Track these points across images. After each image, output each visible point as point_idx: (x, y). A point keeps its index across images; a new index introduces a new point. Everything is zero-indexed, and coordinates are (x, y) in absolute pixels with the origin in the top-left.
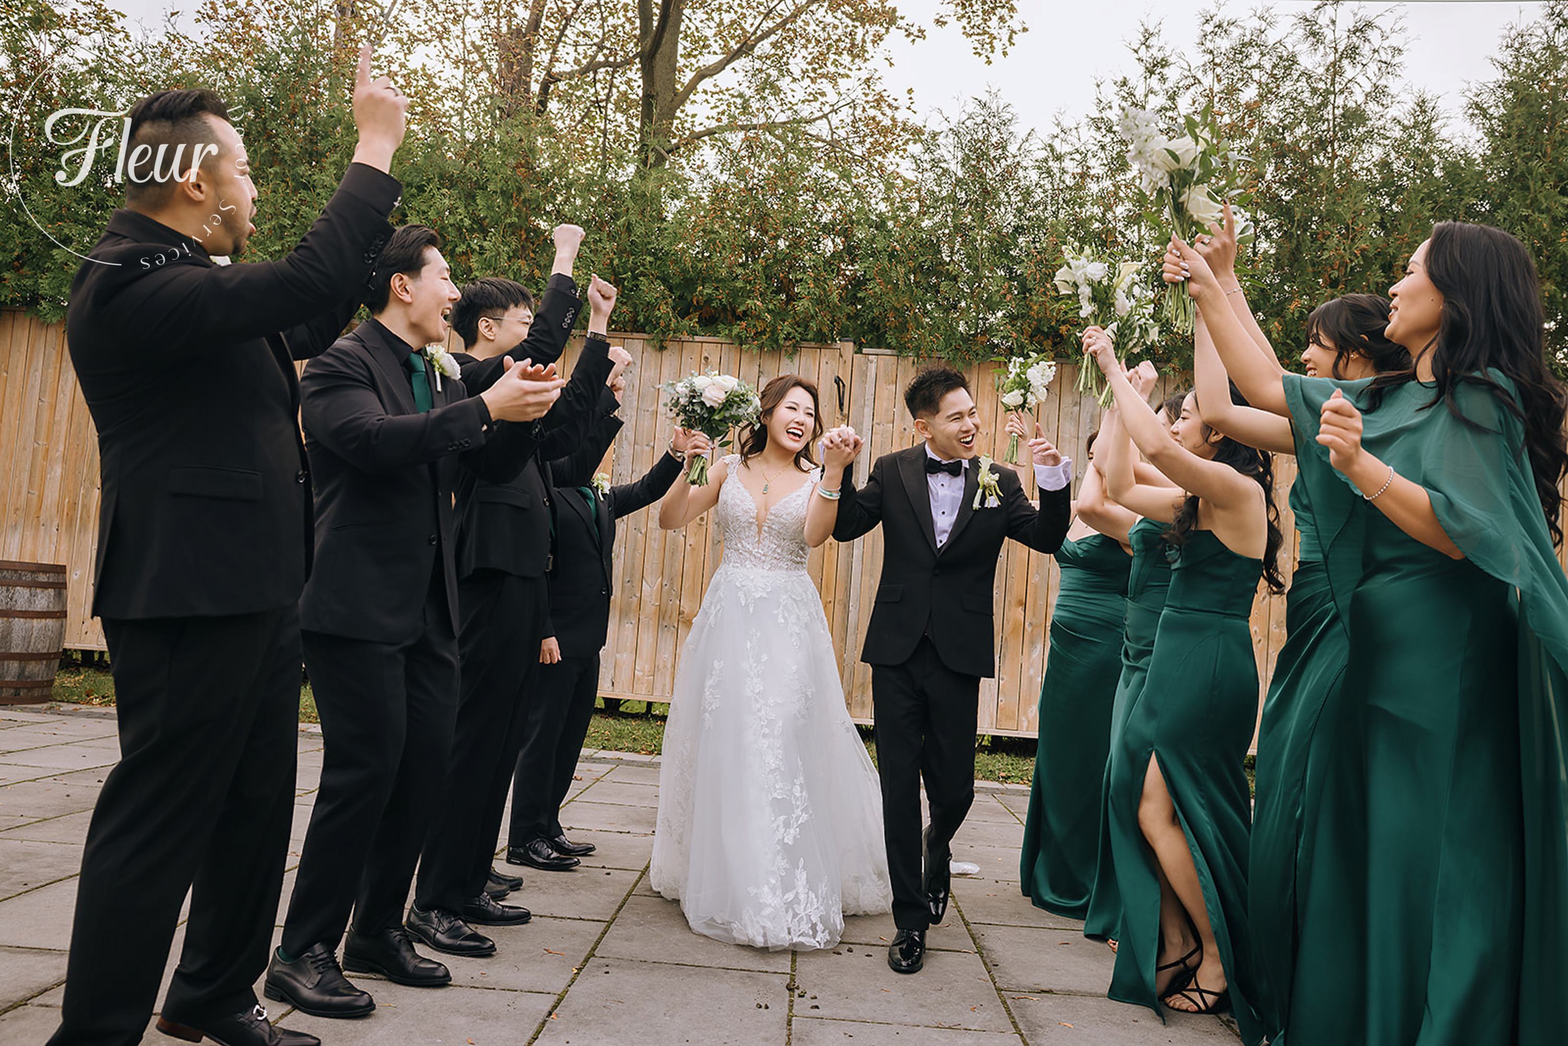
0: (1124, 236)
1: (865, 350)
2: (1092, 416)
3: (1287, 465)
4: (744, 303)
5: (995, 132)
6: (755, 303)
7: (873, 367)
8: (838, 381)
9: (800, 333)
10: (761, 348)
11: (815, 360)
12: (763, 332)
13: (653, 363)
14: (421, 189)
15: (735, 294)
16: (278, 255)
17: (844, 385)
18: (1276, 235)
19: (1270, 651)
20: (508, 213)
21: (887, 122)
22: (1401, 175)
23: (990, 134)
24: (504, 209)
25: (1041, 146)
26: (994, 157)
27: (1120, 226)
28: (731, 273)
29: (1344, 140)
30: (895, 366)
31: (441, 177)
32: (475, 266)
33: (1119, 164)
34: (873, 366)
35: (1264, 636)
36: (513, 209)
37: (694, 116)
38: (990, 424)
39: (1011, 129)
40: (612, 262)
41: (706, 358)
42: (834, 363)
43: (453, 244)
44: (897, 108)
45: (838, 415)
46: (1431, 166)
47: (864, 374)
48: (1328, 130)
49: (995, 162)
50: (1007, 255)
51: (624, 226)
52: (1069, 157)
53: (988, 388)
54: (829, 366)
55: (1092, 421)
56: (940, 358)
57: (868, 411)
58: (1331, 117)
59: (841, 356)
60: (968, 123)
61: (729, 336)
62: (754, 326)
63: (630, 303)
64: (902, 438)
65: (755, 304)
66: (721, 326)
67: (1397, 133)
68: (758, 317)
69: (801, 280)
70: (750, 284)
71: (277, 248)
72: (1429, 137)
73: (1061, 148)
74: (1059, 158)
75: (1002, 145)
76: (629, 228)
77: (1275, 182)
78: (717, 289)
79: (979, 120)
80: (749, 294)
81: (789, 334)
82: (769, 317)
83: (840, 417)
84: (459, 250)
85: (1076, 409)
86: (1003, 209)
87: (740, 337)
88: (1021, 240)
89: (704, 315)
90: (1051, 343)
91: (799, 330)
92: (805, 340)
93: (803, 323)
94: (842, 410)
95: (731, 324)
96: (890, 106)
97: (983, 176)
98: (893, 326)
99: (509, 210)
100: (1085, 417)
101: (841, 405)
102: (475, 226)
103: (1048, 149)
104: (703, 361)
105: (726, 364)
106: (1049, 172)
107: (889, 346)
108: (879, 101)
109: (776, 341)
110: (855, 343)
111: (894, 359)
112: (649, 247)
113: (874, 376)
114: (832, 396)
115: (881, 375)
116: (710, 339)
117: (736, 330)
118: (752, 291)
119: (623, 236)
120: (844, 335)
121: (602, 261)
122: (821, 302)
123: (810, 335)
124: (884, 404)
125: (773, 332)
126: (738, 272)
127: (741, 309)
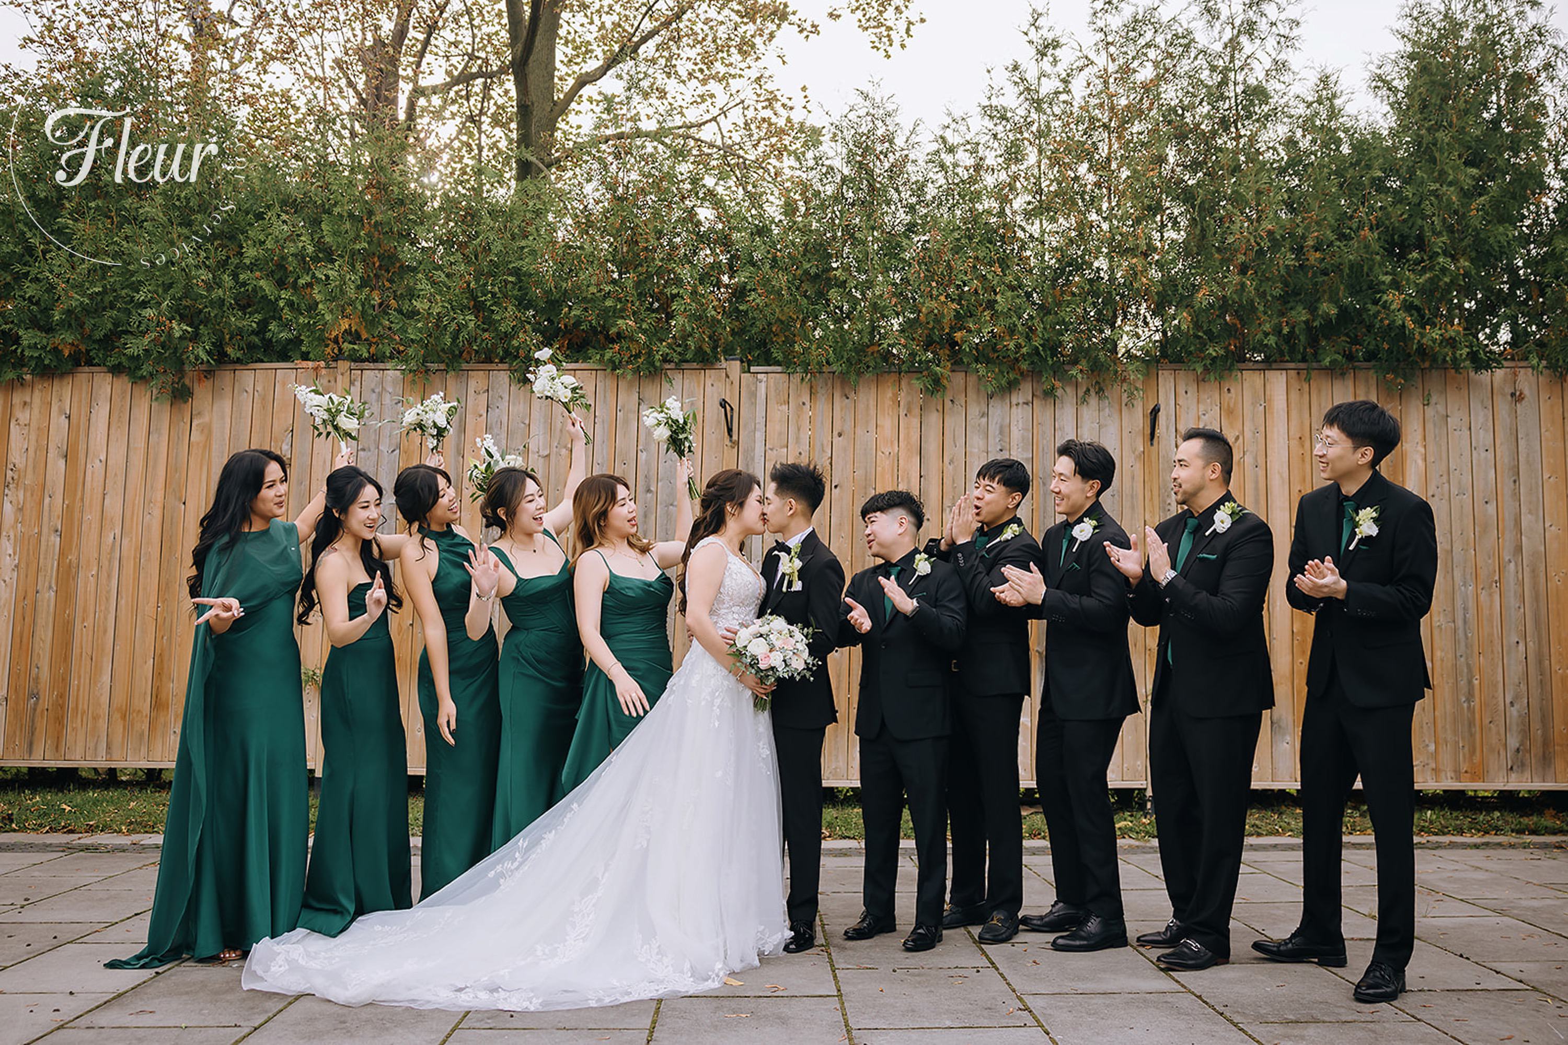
0: (1024, 230)
1: (753, 369)
2: (1001, 427)
4: (614, 324)
5: (879, 124)
6: (626, 324)
7: (762, 387)
8: (723, 404)
9: (680, 354)
10: (637, 371)
11: (699, 383)
12: (637, 356)
13: (522, 396)
14: (260, 216)
15: (605, 314)
16: (99, 298)
17: (731, 409)
18: (1183, 223)
20: (357, 237)
21: (781, 122)
22: (1308, 153)
23: (875, 128)
24: (352, 235)
25: (932, 138)
26: (881, 152)
27: (1020, 220)
29: (1248, 118)
30: (786, 385)
31: (284, 203)
32: (318, 297)
33: (1013, 154)
34: (763, 385)
36: (362, 233)
37: (579, 127)
38: (892, 442)
39: (897, 120)
40: (468, 285)
42: (719, 385)
43: (295, 275)
44: (791, 108)
45: (727, 442)
46: (1338, 142)
47: (753, 395)
48: (1230, 108)
49: (882, 157)
52: (962, 148)
53: (888, 402)
54: (714, 388)
55: (1001, 433)
56: (831, 373)
57: (759, 436)
58: (1232, 94)
59: (727, 376)
60: (852, 116)
61: (601, 361)
62: (628, 348)
66: (591, 351)
67: (1301, 110)
68: (632, 339)
69: (677, 295)
70: (621, 303)
71: (97, 290)
72: (1334, 114)
73: (953, 139)
74: (951, 150)
75: (889, 139)
76: (487, 250)
77: (1178, 165)
78: (586, 310)
79: (862, 112)
80: (620, 314)
82: (642, 338)
83: (729, 444)
84: (301, 282)
85: (984, 420)
86: (893, 207)
87: (614, 362)
88: (915, 239)
89: (575, 340)
90: (948, 352)
91: (679, 349)
92: (687, 361)
93: (681, 342)
94: (731, 436)
95: (604, 348)
96: (784, 105)
97: (870, 173)
98: (780, 340)
99: (359, 235)
100: (993, 429)
101: (730, 431)
102: (321, 255)
103: (940, 141)
105: (602, 393)
106: (942, 166)
107: (778, 363)
108: (771, 101)
109: (652, 364)
110: (742, 362)
111: (785, 376)
112: (510, 266)
113: (764, 397)
114: (719, 422)
115: (772, 394)
116: (583, 366)
117: (608, 354)
118: (623, 310)
119: (480, 257)
120: (729, 352)
121: (457, 285)
122: (699, 318)
123: (689, 356)
124: (776, 427)
125: (650, 354)
126: (607, 289)
127: (613, 330)
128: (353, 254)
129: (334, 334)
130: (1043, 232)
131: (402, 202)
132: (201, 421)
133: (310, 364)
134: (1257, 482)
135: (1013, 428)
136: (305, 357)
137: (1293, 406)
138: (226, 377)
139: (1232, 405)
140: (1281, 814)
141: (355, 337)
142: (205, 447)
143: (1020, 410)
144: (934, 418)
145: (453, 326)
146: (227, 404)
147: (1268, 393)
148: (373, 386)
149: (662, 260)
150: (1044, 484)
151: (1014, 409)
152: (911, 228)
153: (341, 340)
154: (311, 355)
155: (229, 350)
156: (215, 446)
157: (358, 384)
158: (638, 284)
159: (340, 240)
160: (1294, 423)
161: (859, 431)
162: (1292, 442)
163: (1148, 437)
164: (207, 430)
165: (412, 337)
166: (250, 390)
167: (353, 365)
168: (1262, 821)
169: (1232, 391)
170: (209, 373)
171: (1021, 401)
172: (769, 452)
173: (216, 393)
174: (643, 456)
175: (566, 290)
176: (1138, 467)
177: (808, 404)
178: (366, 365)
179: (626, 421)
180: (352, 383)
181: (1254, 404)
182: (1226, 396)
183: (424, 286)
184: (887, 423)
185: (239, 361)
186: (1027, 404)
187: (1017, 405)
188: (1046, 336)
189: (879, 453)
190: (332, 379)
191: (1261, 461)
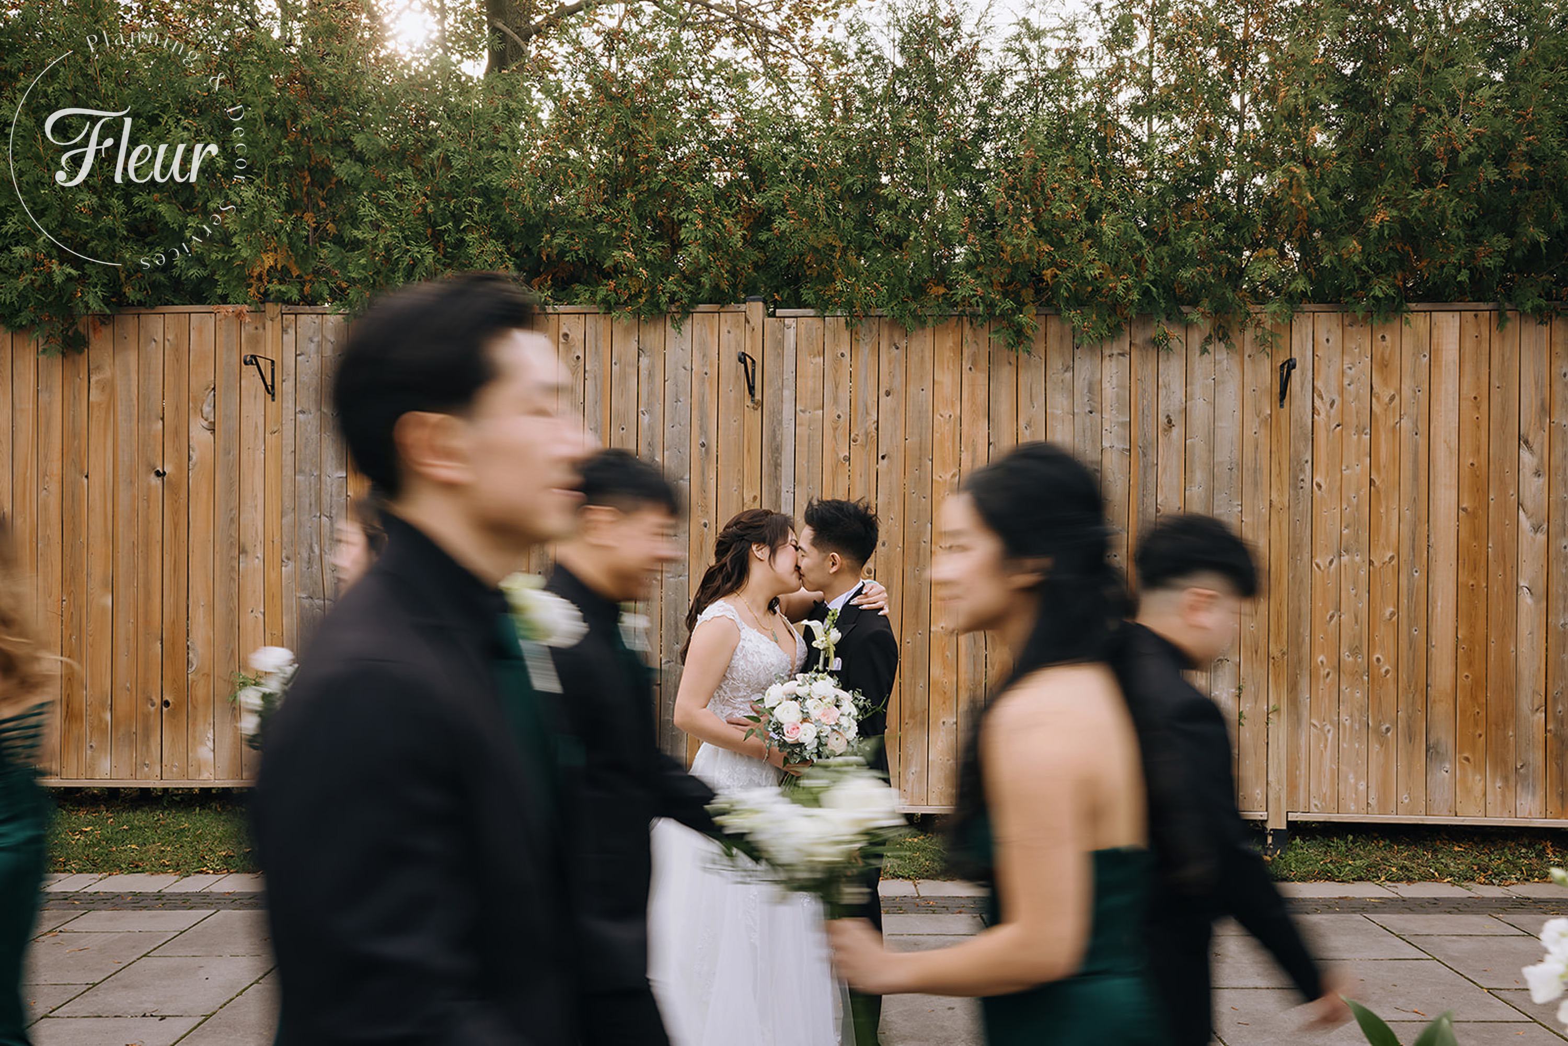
1: (779, 312)
2: (1090, 384)
3: (1356, 437)
4: (608, 255)
7: (791, 335)
8: (742, 358)
9: (690, 293)
10: (637, 314)
11: (713, 329)
12: (639, 294)
15: (596, 241)
17: (753, 362)
19: (1343, 687)
24: (271, 144)
25: (1011, 19)
26: (944, 38)
27: (1124, 120)
28: (590, 213)
30: (820, 332)
32: (232, 228)
34: (792, 332)
35: (1334, 668)
38: (953, 404)
40: (425, 209)
41: (566, 335)
42: (738, 331)
45: (748, 402)
47: (780, 344)
50: (969, 168)
51: (438, 158)
52: (1050, 33)
53: (948, 354)
54: (732, 335)
55: (1090, 390)
56: (880, 317)
57: (788, 394)
59: (747, 321)
61: (592, 301)
62: (626, 285)
63: (456, 264)
64: (835, 429)
65: (624, 256)
66: (577, 287)
68: (631, 273)
69: (686, 220)
70: (617, 229)
73: (1039, 21)
74: (1037, 35)
76: (446, 162)
78: (572, 237)
80: (616, 243)
81: (675, 293)
82: (644, 272)
83: (751, 405)
85: (1068, 375)
86: (958, 108)
87: (609, 302)
88: (987, 147)
89: (557, 275)
90: (1032, 291)
91: (690, 287)
92: (697, 302)
93: (691, 278)
94: (753, 395)
95: (595, 284)
97: (932, 63)
98: (815, 274)
100: (1081, 384)
101: (751, 389)
103: (1022, 23)
104: (562, 340)
105: (593, 342)
107: (809, 304)
109: (657, 305)
110: (765, 302)
111: (817, 323)
112: (477, 185)
113: (793, 346)
114: (738, 377)
115: (803, 344)
116: (569, 308)
117: (602, 292)
118: (620, 238)
119: (438, 173)
120: (751, 291)
121: (411, 207)
122: (713, 246)
123: (704, 294)
124: (808, 383)
125: (653, 293)
126: (599, 211)
127: (608, 264)
128: (275, 168)
129: (257, 270)
130: (1151, 135)
131: (335, 101)
132: (101, 376)
133: (230, 308)
134: (1416, 454)
135: (1106, 385)
136: (224, 300)
137: (1467, 357)
138: (130, 322)
139: (1387, 356)
140: (1435, 851)
141: (283, 275)
142: (108, 408)
143: (1114, 362)
144: (1006, 373)
145: (407, 259)
146: (133, 357)
147: (1434, 341)
148: (310, 334)
149: (667, 173)
150: (1145, 455)
151: (1106, 361)
152: (982, 134)
153: (265, 278)
154: (230, 299)
155: (128, 290)
156: (119, 408)
157: (292, 332)
158: (637, 205)
159: (256, 151)
160: (1468, 379)
161: (912, 389)
162: (1463, 404)
163: (1276, 397)
164: (109, 387)
165: (353, 275)
166: (160, 338)
167: (285, 309)
168: (1412, 860)
169: (1387, 337)
170: (104, 320)
171: (1115, 352)
172: (800, 414)
173: (118, 344)
174: (645, 419)
175: (547, 212)
176: (1264, 434)
177: (848, 355)
178: (299, 309)
179: (624, 376)
180: (284, 330)
181: (1416, 355)
182: (1379, 343)
183: (368, 211)
184: (946, 379)
185: (140, 303)
186: (1122, 355)
187: (1111, 356)
188: (1158, 271)
189: (937, 416)
190: (260, 325)
191: (1423, 427)
